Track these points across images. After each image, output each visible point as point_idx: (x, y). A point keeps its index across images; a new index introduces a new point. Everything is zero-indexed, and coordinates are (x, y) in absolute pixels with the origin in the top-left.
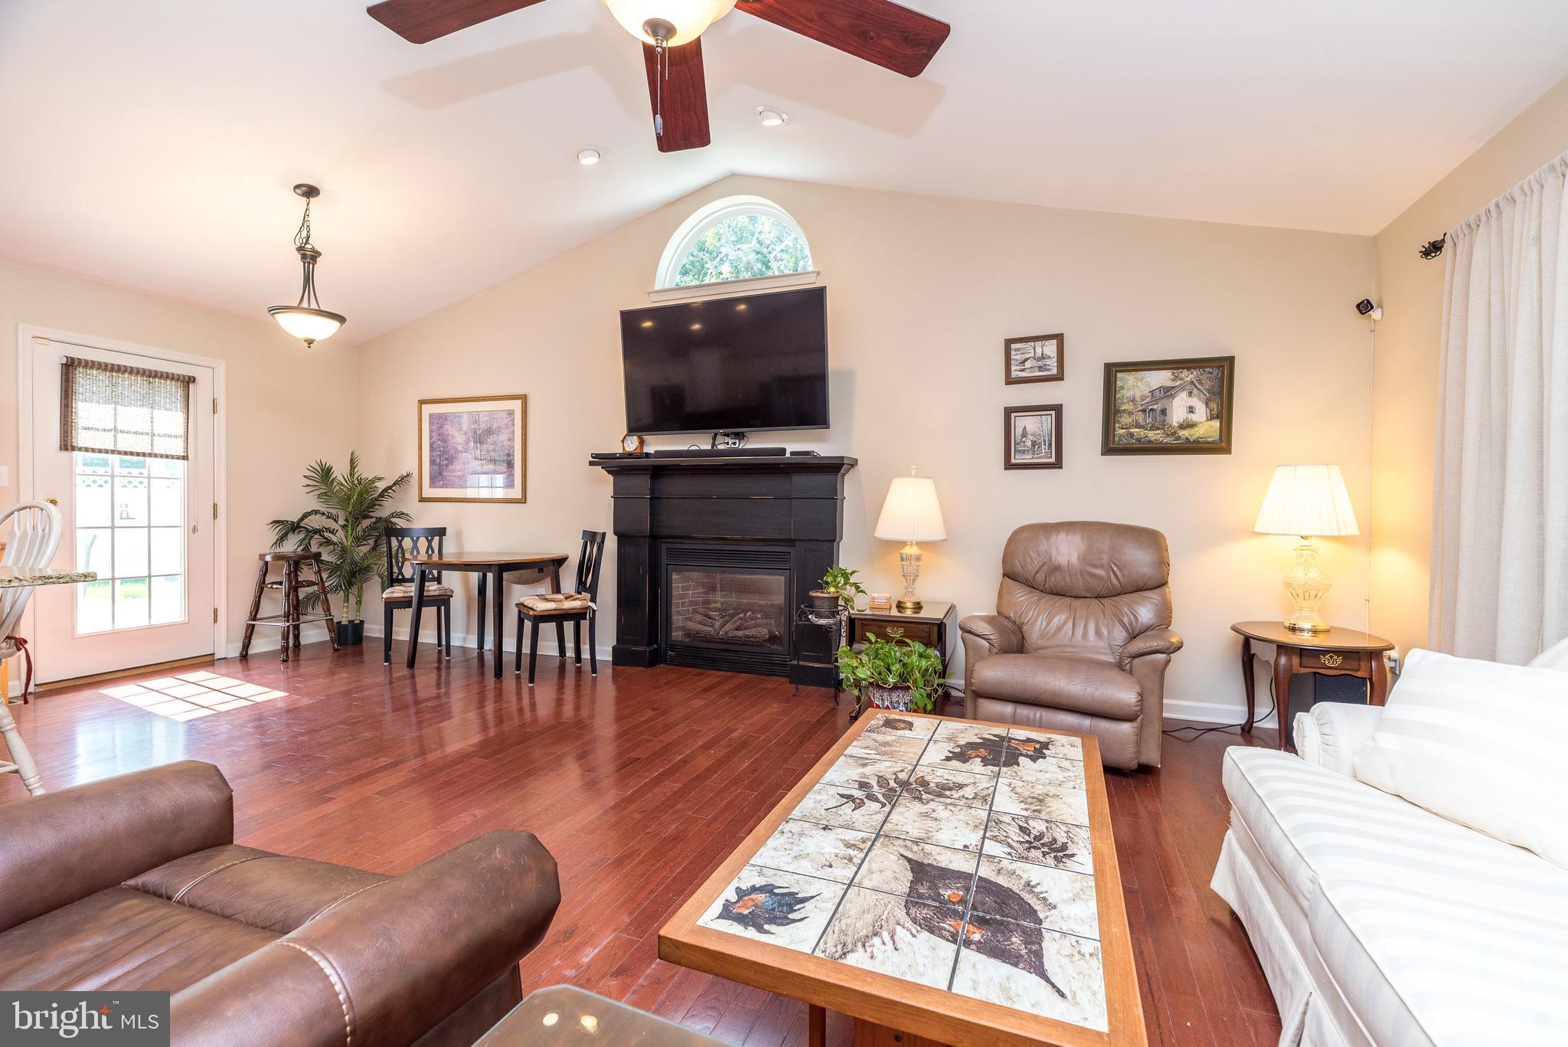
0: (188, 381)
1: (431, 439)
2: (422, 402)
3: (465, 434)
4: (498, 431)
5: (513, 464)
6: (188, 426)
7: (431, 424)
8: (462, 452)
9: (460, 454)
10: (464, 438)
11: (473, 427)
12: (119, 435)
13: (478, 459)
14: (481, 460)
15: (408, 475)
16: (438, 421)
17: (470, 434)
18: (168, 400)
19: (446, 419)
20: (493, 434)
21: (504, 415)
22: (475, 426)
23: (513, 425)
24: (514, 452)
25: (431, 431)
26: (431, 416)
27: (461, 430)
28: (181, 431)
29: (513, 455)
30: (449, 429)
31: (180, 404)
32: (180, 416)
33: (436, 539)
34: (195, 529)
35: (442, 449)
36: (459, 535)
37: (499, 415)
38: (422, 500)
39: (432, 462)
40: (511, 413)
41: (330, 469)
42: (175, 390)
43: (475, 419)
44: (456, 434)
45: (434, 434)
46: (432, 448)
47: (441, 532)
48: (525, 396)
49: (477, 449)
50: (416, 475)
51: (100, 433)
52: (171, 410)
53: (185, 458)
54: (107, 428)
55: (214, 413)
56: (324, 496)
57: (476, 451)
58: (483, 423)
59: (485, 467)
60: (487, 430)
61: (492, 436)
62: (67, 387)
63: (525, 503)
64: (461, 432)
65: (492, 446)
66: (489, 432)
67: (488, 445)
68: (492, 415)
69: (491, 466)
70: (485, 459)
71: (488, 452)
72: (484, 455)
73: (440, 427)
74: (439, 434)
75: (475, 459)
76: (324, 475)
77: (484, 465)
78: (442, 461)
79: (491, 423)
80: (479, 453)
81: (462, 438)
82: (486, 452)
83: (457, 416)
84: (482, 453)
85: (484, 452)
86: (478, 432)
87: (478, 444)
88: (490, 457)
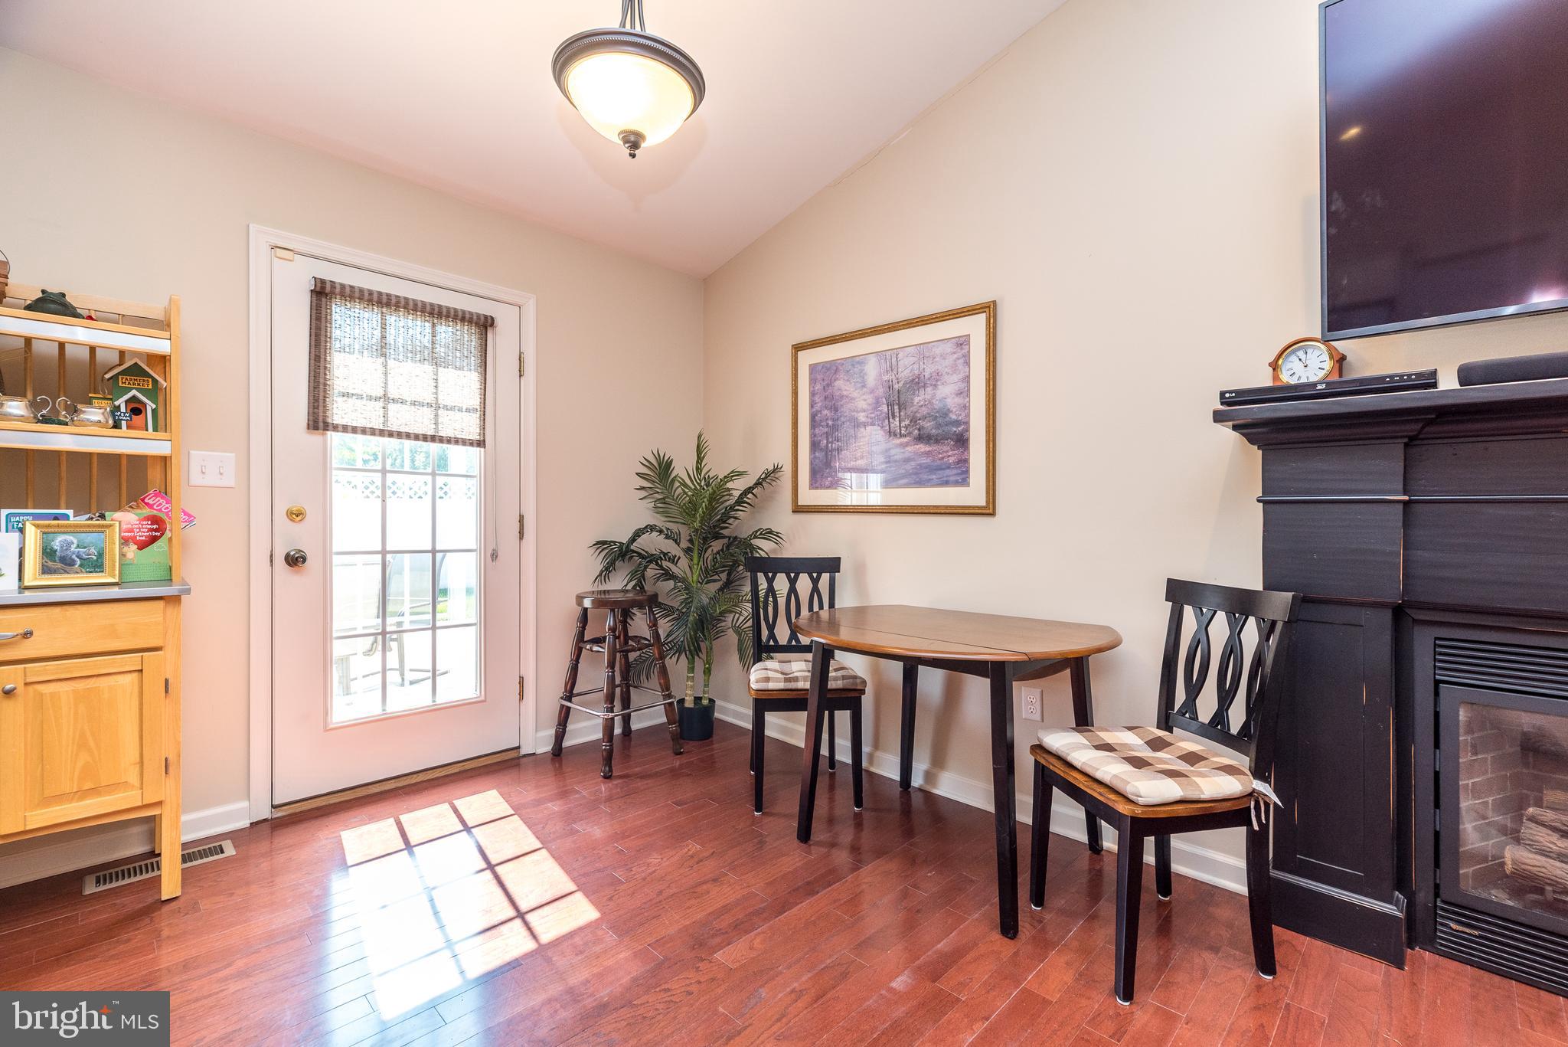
0: (484, 325)
1: (812, 406)
2: (798, 348)
3: (872, 392)
4: (936, 380)
5: (967, 440)
6: (485, 395)
7: (813, 381)
8: (865, 425)
9: (862, 429)
10: (870, 399)
11: (885, 378)
12: (392, 407)
13: (895, 435)
14: (902, 436)
15: (776, 470)
16: (825, 374)
17: (881, 391)
18: (458, 355)
19: (837, 371)
20: (924, 387)
21: (948, 348)
22: (891, 376)
23: (967, 363)
24: (968, 416)
25: (813, 394)
26: (813, 368)
27: (864, 386)
28: (475, 402)
29: (967, 423)
30: (843, 385)
31: (474, 361)
32: (473, 378)
33: (825, 577)
34: (494, 556)
35: (830, 423)
36: (860, 569)
37: (938, 350)
38: (798, 509)
39: (814, 445)
40: (962, 343)
41: (669, 463)
42: (468, 336)
43: (888, 358)
44: (855, 394)
45: (817, 398)
46: (814, 423)
47: (832, 565)
48: (994, 302)
49: (894, 416)
50: (787, 469)
51: (364, 401)
52: (461, 368)
53: (481, 443)
54: (374, 395)
55: (520, 376)
56: (663, 505)
57: (891, 420)
58: (907, 368)
59: (909, 449)
60: (913, 380)
61: (922, 392)
62: (318, 328)
63: (993, 514)
64: (865, 389)
65: (924, 409)
66: (917, 383)
67: (914, 409)
68: (923, 350)
69: (922, 446)
70: (910, 434)
71: (914, 420)
72: (906, 427)
73: (828, 385)
74: (826, 398)
75: (890, 436)
76: (661, 470)
77: (906, 445)
78: (832, 443)
79: (922, 366)
80: (898, 423)
81: (865, 400)
82: (911, 422)
83: (858, 362)
84: (903, 424)
85: (907, 422)
86: (896, 387)
87: (896, 407)
88: (919, 430)
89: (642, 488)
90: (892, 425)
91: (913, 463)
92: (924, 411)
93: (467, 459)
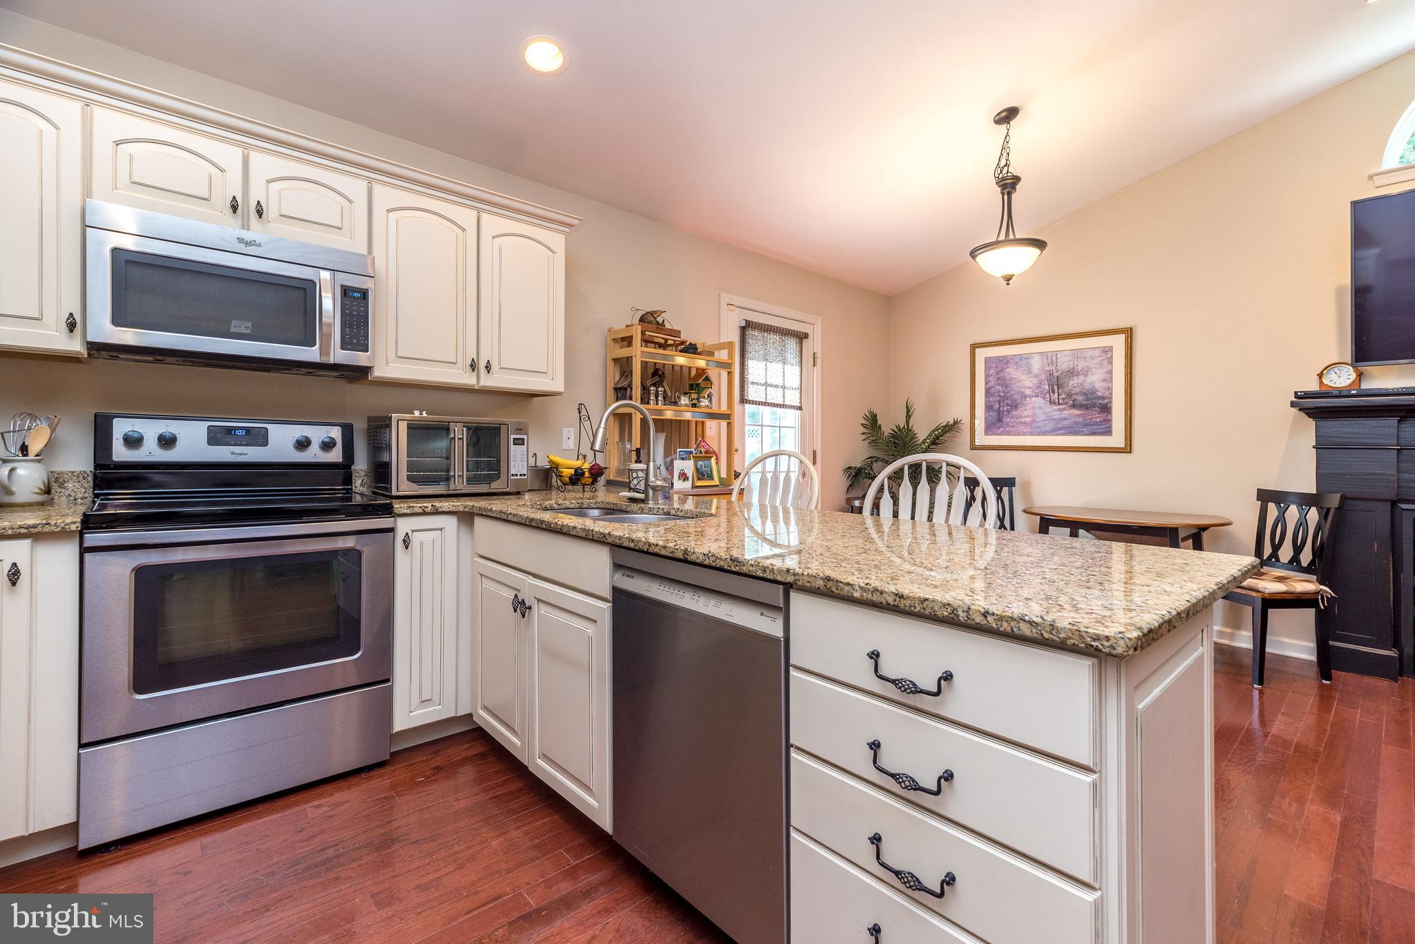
0: (801, 337)
1: (986, 383)
2: (974, 347)
3: (1036, 376)
4: (1086, 372)
5: (1110, 408)
6: (801, 379)
7: (987, 368)
8: (1030, 397)
9: (1028, 399)
10: (1035, 381)
11: (1047, 368)
12: (768, 389)
13: (1054, 403)
14: (1059, 404)
15: (956, 423)
16: (997, 364)
17: (1043, 376)
18: (792, 356)
19: (1008, 362)
20: (1077, 375)
21: (1096, 353)
22: (1052, 368)
23: (1111, 363)
24: (1111, 394)
25: (987, 376)
26: (987, 360)
27: (1030, 373)
28: (798, 383)
29: (1110, 398)
30: (1011, 372)
31: (798, 360)
32: (798, 370)
33: (1005, 490)
35: (1002, 394)
36: (1027, 486)
37: (1088, 354)
38: (976, 448)
39: (989, 408)
40: (1107, 351)
42: (792, 344)
43: (1051, 358)
44: (1023, 377)
45: (991, 379)
46: (988, 393)
47: (1010, 482)
48: (1131, 328)
49: (1053, 392)
50: (966, 422)
51: (759, 387)
52: (793, 364)
53: (800, 408)
54: (762, 383)
55: (814, 365)
57: (1051, 394)
58: (1064, 364)
59: (1065, 412)
60: (1069, 371)
61: (1075, 378)
62: (743, 347)
63: (1130, 452)
64: (1030, 375)
65: (1077, 388)
66: (1072, 373)
67: (1070, 388)
68: (1077, 353)
69: (1075, 411)
70: (1066, 403)
71: (1069, 395)
72: (1063, 399)
73: (1000, 371)
74: (998, 379)
75: (1051, 404)
76: (872, 423)
77: (1064, 409)
78: (1003, 407)
79: (1076, 363)
80: (1057, 397)
81: (1030, 381)
82: (1067, 396)
83: (1025, 358)
84: (1061, 397)
85: (1064, 396)
86: (1055, 374)
87: (1055, 387)
88: (1073, 401)
89: (864, 433)
90: (1052, 398)
91: (1068, 421)
92: (1077, 390)
93: (791, 417)
